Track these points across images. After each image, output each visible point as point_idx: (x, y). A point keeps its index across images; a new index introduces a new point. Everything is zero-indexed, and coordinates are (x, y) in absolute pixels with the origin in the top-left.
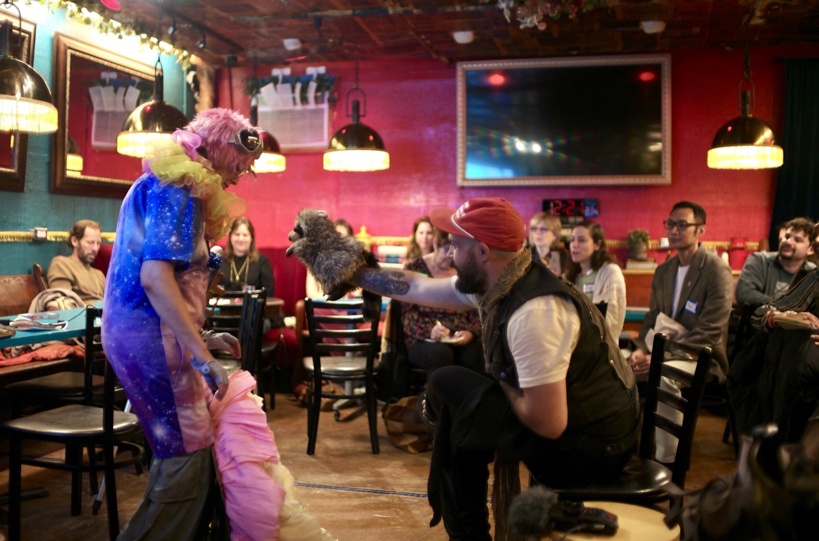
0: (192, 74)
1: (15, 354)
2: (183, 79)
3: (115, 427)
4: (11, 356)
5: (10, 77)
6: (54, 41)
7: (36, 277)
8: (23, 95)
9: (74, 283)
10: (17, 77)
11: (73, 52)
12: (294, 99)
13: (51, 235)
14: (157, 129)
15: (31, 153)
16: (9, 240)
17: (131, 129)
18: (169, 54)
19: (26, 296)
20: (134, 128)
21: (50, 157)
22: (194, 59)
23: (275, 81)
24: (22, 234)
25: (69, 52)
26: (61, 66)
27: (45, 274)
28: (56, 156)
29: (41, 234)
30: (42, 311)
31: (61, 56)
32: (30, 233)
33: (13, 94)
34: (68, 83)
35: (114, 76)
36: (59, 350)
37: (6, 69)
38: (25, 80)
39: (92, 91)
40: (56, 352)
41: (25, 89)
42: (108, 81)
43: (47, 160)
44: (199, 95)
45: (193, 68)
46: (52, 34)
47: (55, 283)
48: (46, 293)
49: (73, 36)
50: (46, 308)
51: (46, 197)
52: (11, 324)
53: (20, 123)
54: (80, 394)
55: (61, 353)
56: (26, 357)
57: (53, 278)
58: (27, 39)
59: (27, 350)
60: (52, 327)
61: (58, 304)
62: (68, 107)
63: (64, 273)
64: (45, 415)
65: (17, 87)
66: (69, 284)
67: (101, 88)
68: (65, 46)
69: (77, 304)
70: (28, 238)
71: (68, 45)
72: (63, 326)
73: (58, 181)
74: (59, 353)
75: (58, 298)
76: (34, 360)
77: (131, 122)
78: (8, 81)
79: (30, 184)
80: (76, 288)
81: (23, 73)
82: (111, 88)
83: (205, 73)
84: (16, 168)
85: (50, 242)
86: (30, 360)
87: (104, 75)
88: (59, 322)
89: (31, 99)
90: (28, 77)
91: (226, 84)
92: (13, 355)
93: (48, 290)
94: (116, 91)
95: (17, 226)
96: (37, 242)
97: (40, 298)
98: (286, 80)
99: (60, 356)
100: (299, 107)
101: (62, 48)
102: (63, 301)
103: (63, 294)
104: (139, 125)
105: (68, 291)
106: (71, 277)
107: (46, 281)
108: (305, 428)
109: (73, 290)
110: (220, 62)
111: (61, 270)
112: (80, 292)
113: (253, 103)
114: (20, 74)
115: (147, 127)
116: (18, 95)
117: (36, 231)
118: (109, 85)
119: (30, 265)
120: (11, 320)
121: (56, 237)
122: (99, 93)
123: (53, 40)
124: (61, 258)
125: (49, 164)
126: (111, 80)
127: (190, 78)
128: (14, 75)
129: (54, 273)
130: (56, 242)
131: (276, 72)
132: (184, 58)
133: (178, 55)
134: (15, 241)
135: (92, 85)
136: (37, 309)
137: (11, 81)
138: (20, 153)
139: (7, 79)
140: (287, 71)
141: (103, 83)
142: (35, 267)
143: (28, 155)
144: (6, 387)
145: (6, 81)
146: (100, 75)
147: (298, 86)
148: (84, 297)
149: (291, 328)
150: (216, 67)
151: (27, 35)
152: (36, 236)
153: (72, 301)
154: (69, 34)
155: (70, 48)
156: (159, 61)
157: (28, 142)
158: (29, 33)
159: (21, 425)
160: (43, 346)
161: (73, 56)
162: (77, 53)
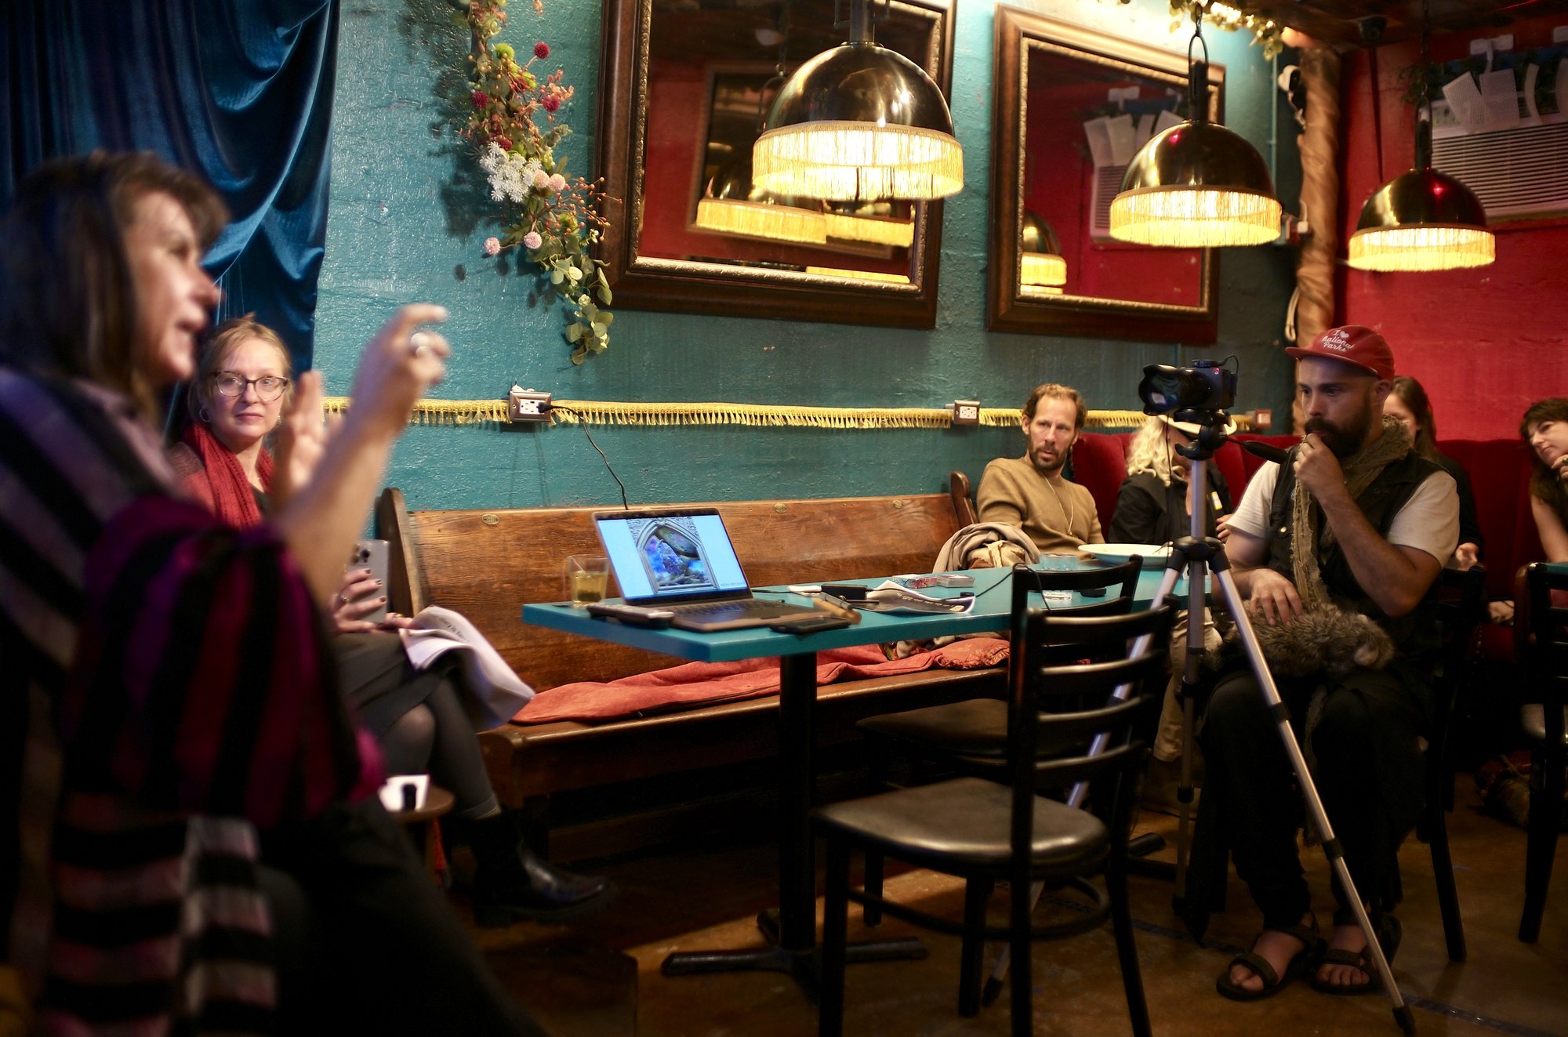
0: (1289, 70)
1: (904, 652)
2: (1271, 83)
3: (1039, 846)
4: (896, 655)
5: (865, 83)
6: (996, 25)
7: (954, 498)
8: (891, 119)
9: (1024, 513)
10: (880, 84)
11: (1034, 42)
12: (1522, 102)
13: (987, 415)
14: (1192, 182)
15: (950, 252)
16: (904, 424)
17: (1137, 186)
18: (1233, 27)
19: (933, 535)
20: (1144, 184)
21: (988, 259)
22: (1288, 35)
23: (1477, 66)
24: (931, 412)
25: (1026, 42)
26: (1010, 73)
27: (972, 494)
28: (999, 257)
29: (967, 414)
30: (960, 569)
31: (1010, 52)
32: (949, 412)
33: (873, 119)
34: (1024, 106)
35: (1133, 92)
36: (987, 648)
37: (862, 69)
38: (897, 91)
39: (1089, 126)
40: (979, 652)
41: (896, 108)
42: (1121, 105)
43: (982, 264)
44: (1304, 115)
45: (1289, 55)
46: (992, 10)
47: (989, 513)
48: (969, 532)
49: (1036, 10)
50: (967, 563)
51: (979, 338)
52: (869, 595)
53: (897, 183)
54: (998, 752)
55: (989, 655)
56: (920, 660)
57: (986, 503)
58: (938, 23)
59: (927, 645)
60: (946, 605)
61: (990, 553)
62: (1022, 155)
63: (1009, 494)
64: (904, 799)
65: (881, 105)
66: (1016, 515)
67: (1108, 121)
68: (1017, 30)
69: (1027, 556)
70: (942, 420)
71: (1024, 29)
72: (967, 605)
73: (1003, 306)
74: (985, 656)
75: (991, 542)
76: (935, 666)
77: (1138, 170)
78: (864, 94)
79: (946, 313)
80: (1029, 523)
81: (894, 74)
82: (1128, 118)
83: (1318, 66)
84: (919, 282)
85: (987, 428)
86: (927, 666)
87: (1115, 94)
88: (963, 595)
89: (908, 127)
90: (902, 81)
91: (1365, 86)
92: (900, 654)
93: (973, 526)
94: (1136, 124)
95: (921, 397)
96: (959, 428)
97: (956, 541)
98: (1501, 61)
99: (986, 661)
100: (1534, 121)
101: (1011, 36)
102: (999, 549)
103: (1001, 536)
104: (1153, 177)
105: (1012, 529)
106: (1020, 502)
107: (975, 507)
108: (1520, 866)
109: (1024, 528)
110: (1350, 35)
111: (1002, 487)
112: (1035, 531)
113: (1424, 116)
114: (889, 76)
115: (1171, 178)
116: (882, 121)
117: (957, 407)
118: (1123, 113)
119: (944, 475)
120: (869, 587)
121: (998, 419)
122: (1103, 129)
123: (993, 21)
124: (1002, 462)
125: (985, 271)
126: (1127, 102)
127: (1284, 81)
128: (875, 80)
129: (989, 493)
130: (997, 428)
131: (1478, 47)
132: (1267, 34)
133: (1255, 28)
134: (916, 427)
135: (1092, 116)
136: (950, 564)
137: (869, 94)
138: (926, 252)
139: (863, 90)
140: (1505, 42)
141: (1113, 111)
142: (955, 478)
143: (943, 255)
144: (860, 722)
145: (859, 93)
146: (1105, 95)
147: (1532, 71)
148: (1044, 542)
149: (1504, 623)
150: (1341, 50)
151: (939, 15)
152: (957, 416)
153: (1018, 549)
154: (1026, 8)
155: (1027, 35)
156: (1198, 34)
157: (944, 230)
158: (943, 11)
159: (852, 817)
160: (957, 640)
161: (1032, 51)
162: (1042, 45)
